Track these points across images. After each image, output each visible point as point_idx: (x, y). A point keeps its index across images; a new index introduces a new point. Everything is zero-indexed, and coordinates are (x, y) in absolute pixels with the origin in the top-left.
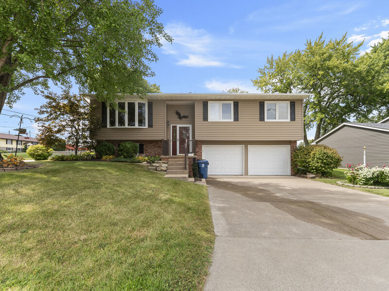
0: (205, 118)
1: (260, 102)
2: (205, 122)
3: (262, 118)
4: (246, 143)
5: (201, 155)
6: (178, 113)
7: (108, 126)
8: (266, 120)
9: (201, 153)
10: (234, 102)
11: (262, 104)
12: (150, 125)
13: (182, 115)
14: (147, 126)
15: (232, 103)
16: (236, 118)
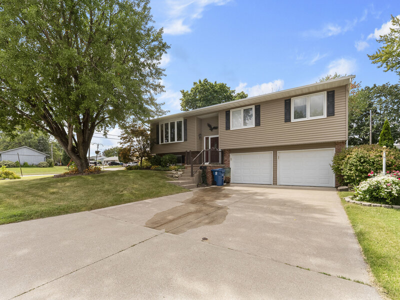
0: (228, 127)
1: (285, 101)
2: (228, 131)
3: (288, 119)
4: (275, 149)
5: (229, 163)
6: (209, 126)
7: (160, 143)
8: (293, 120)
9: (229, 161)
10: (256, 106)
11: (287, 102)
12: (186, 140)
13: (212, 127)
14: (183, 141)
15: (253, 107)
16: (258, 123)
